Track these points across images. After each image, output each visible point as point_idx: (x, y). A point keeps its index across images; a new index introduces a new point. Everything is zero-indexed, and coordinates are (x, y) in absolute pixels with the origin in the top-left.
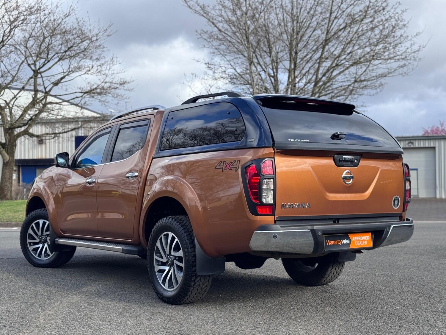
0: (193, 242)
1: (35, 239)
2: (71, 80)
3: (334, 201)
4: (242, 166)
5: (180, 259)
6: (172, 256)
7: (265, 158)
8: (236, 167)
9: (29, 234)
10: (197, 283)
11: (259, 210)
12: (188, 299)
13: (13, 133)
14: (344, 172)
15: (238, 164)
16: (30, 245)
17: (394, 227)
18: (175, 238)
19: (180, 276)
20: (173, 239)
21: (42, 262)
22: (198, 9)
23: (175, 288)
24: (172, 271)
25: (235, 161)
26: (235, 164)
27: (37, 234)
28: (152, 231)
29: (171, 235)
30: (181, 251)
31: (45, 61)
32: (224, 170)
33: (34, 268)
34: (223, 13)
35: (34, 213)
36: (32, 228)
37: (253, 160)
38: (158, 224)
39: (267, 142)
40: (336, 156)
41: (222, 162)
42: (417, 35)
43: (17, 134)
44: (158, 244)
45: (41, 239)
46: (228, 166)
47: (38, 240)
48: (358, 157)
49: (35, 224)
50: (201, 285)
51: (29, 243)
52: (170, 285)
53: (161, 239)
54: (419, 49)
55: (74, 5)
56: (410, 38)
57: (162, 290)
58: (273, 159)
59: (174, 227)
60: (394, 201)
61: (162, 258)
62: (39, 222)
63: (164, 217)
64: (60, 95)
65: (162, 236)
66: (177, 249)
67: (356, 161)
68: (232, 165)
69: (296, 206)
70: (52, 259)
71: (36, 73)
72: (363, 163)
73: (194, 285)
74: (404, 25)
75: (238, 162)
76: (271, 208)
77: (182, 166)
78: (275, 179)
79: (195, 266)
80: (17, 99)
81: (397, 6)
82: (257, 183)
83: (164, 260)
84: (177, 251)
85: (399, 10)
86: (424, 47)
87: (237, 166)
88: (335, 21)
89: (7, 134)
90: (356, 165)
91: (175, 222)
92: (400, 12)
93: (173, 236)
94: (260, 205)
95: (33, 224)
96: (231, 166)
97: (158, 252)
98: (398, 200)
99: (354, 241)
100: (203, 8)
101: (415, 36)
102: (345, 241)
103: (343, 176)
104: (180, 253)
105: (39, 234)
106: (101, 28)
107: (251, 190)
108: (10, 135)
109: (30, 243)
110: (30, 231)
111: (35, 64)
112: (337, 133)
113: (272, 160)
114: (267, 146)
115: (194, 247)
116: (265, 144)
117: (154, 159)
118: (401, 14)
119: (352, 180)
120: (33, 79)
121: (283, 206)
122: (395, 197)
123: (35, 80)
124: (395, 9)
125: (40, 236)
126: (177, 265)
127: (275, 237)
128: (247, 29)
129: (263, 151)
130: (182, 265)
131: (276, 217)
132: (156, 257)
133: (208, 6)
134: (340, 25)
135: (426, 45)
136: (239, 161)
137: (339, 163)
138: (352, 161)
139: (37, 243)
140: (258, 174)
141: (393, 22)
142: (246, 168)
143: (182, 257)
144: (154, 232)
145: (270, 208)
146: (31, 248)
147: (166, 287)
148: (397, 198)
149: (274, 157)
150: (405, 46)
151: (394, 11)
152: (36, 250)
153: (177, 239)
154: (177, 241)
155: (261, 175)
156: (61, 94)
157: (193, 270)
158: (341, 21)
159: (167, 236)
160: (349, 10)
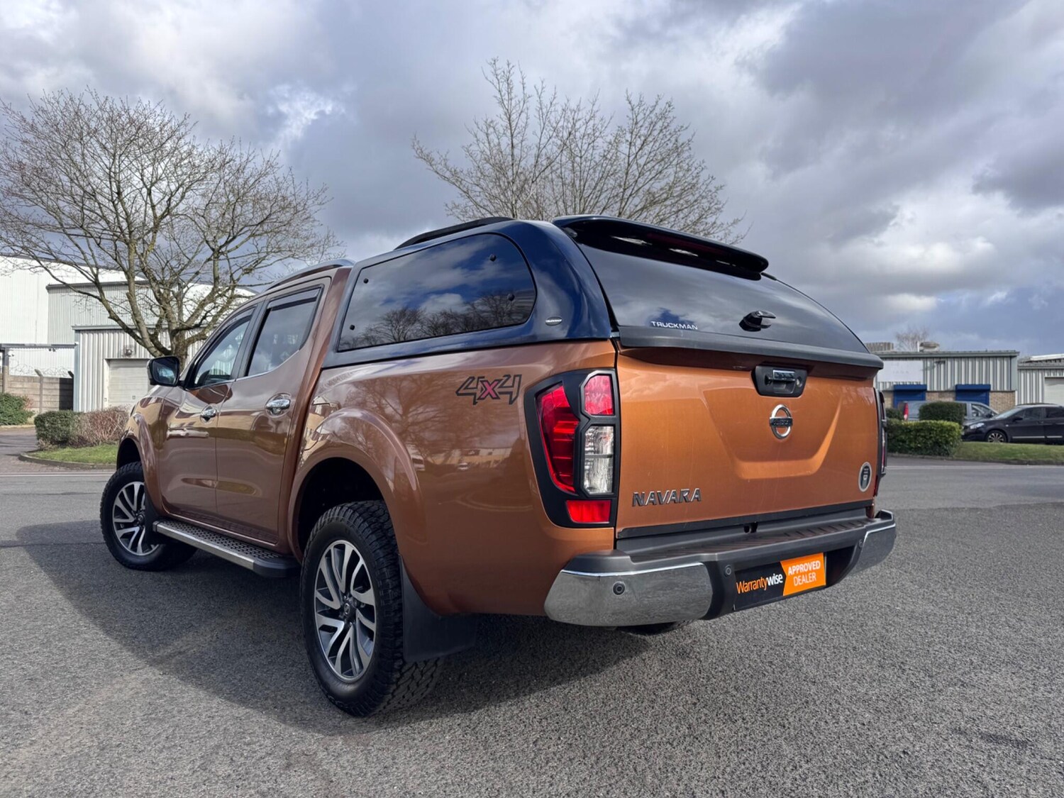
0: (397, 574)
1: (127, 518)
2: (269, 265)
3: (751, 480)
4: (528, 390)
5: (368, 611)
6: (350, 600)
7: (591, 370)
8: (511, 393)
9: (116, 506)
10: (408, 675)
11: (573, 512)
12: (384, 708)
13: (183, 336)
14: (773, 409)
15: (516, 385)
16: (119, 528)
17: (869, 535)
18: (358, 559)
19: (367, 650)
20: (354, 559)
21: (138, 561)
22: (448, 174)
23: (356, 677)
24: (349, 634)
25: (509, 376)
26: (509, 383)
27: (130, 509)
28: (311, 534)
29: (349, 548)
30: (370, 593)
31: (229, 236)
32: (479, 398)
33: (123, 568)
34: (482, 182)
35: (124, 470)
36: (122, 496)
37: (556, 375)
38: (322, 520)
39: (595, 329)
40: (758, 368)
41: (473, 378)
42: (734, 223)
43: (188, 339)
44: (323, 565)
45: (137, 517)
46: (489, 390)
47: (131, 520)
48: (804, 372)
49: (126, 489)
50: (418, 676)
51: (116, 523)
52: (346, 667)
53: (329, 553)
54: (737, 240)
55: (272, 160)
56: (725, 226)
57: (328, 674)
58: (613, 373)
59: (357, 531)
60: (863, 474)
61: (331, 599)
62: (133, 486)
63: (337, 504)
64: (251, 286)
65: (331, 547)
66: (362, 584)
67: (798, 383)
68: (501, 387)
69: (668, 497)
70: (154, 555)
71: (217, 253)
72: (812, 386)
73: (398, 679)
74: (718, 209)
75: (517, 379)
76: (606, 507)
77: (405, 384)
78: (617, 427)
79: (401, 634)
80: (188, 289)
81: (708, 181)
82: (569, 436)
83: (336, 605)
84: (362, 591)
85: (711, 187)
86: (742, 238)
87: (514, 390)
88: (630, 199)
89: (174, 339)
90: (798, 391)
91: (360, 521)
92: (713, 190)
93: (354, 551)
94: (573, 499)
95: (123, 490)
96: (497, 390)
97: (322, 583)
98: (869, 471)
99: (792, 576)
100: (455, 173)
101: (732, 224)
102: (775, 577)
103: (773, 416)
104: (369, 598)
105: (134, 508)
106: (311, 192)
107: (551, 455)
108: (177, 340)
109: (118, 524)
110: (118, 503)
111: (215, 241)
112: (757, 313)
113: (610, 375)
114: (595, 336)
115: (399, 586)
116: (591, 332)
117: (324, 372)
118: (715, 192)
119: (789, 428)
120: (211, 262)
121: (637, 500)
122: (864, 465)
123: (214, 263)
124: (707, 185)
125: (135, 512)
126: (361, 624)
127: (618, 590)
128: (514, 203)
129: (586, 350)
130: (372, 626)
131: (618, 530)
132: (317, 595)
133: (462, 172)
134: (637, 206)
135: (745, 236)
136: (520, 376)
137: (765, 388)
138: (789, 382)
139: (131, 525)
140: (571, 411)
141: (705, 204)
142: (536, 395)
143: (372, 607)
144: (314, 537)
145: (601, 506)
146: (119, 534)
147: (336, 668)
148: (867, 467)
149: (615, 367)
150: (718, 237)
151: (706, 188)
152: (127, 536)
153: (361, 562)
154: (363, 566)
155: (582, 417)
156: (253, 284)
157: (398, 644)
158: (636, 200)
159: (341, 548)
160: (647, 187)
